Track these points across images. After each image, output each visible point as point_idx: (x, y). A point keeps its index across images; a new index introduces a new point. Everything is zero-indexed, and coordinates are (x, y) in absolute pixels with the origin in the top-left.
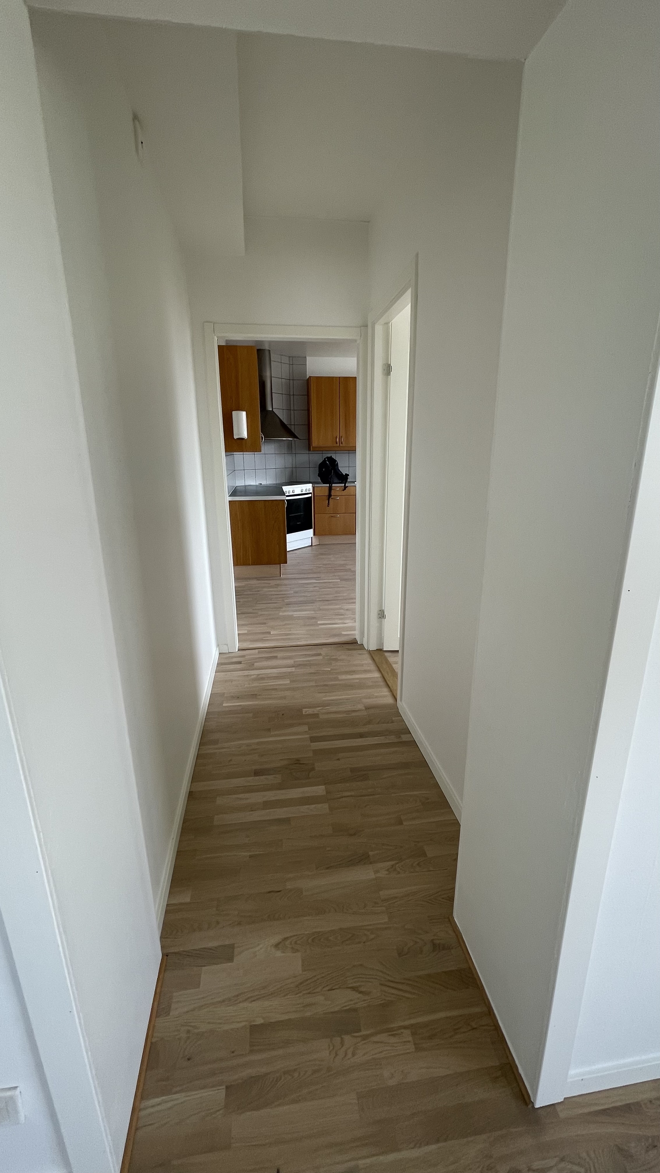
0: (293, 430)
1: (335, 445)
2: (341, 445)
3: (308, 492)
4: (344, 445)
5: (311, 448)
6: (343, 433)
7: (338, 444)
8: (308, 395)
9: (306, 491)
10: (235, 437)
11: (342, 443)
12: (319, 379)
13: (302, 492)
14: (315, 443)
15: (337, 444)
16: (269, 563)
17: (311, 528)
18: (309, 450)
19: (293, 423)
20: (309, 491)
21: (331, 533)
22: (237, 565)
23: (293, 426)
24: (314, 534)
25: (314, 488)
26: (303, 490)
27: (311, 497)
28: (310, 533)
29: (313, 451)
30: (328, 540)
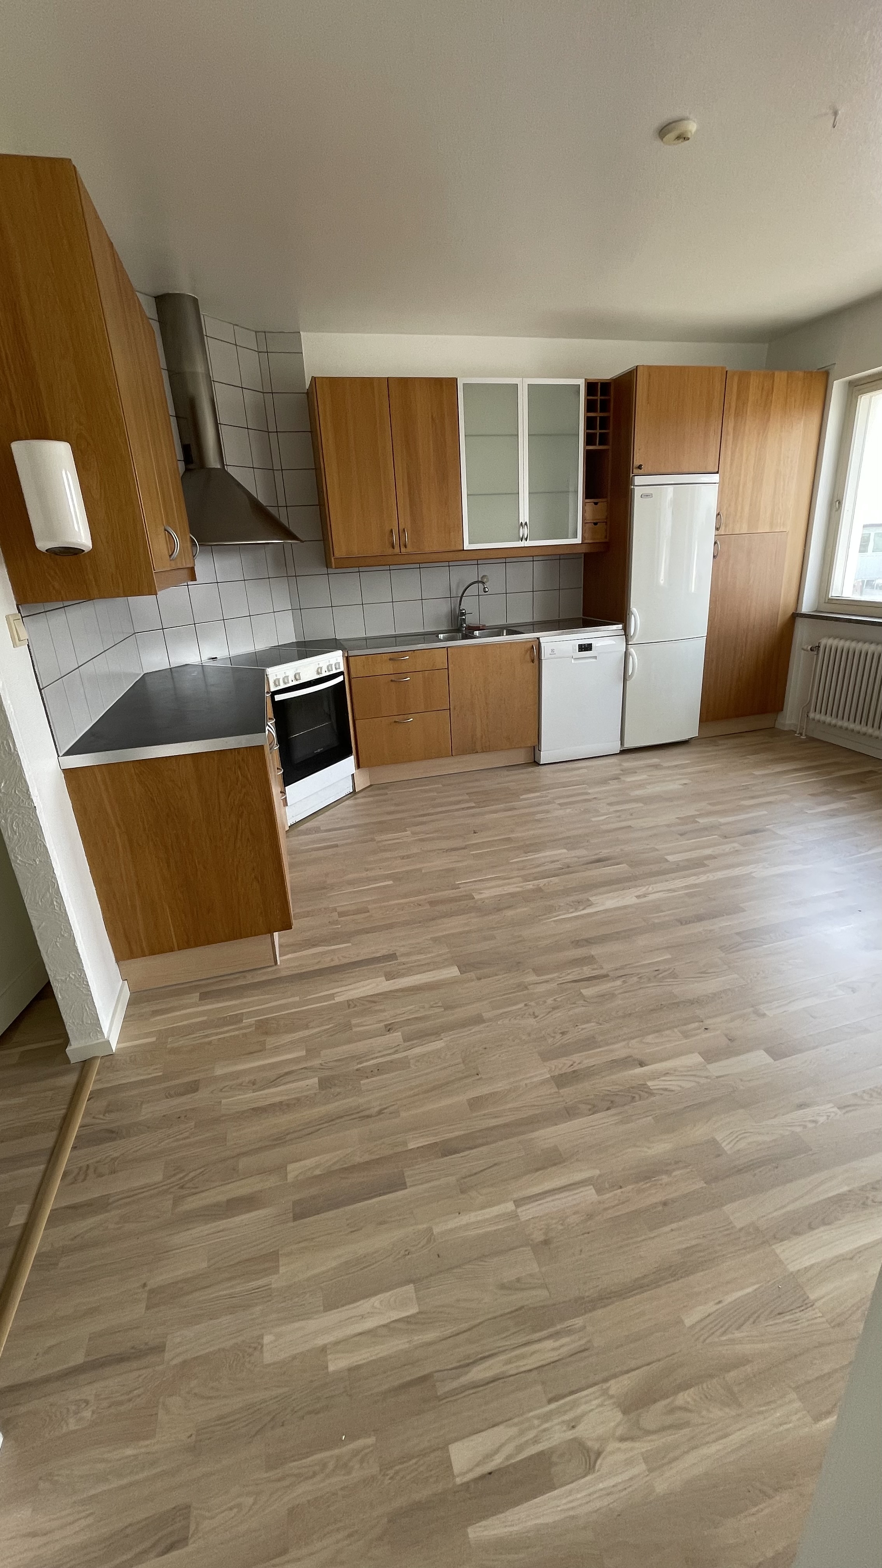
0: (284, 521)
1: (390, 551)
2: (403, 550)
3: (334, 671)
4: (410, 549)
5: (333, 559)
6: (406, 522)
7: (397, 550)
8: (314, 433)
9: (329, 671)
10: (42, 545)
11: (405, 546)
12: (335, 383)
13: (318, 673)
14: (340, 550)
15: (393, 547)
16: (236, 933)
17: (348, 754)
18: (328, 565)
19: (282, 503)
20: (336, 669)
21: (398, 758)
22: (132, 955)
23: (283, 510)
24: (358, 765)
25: (347, 659)
26: (321, 668)
27: (343, 682)
28: (348, 764)
29: (336, 568)
30: (390, 774)
